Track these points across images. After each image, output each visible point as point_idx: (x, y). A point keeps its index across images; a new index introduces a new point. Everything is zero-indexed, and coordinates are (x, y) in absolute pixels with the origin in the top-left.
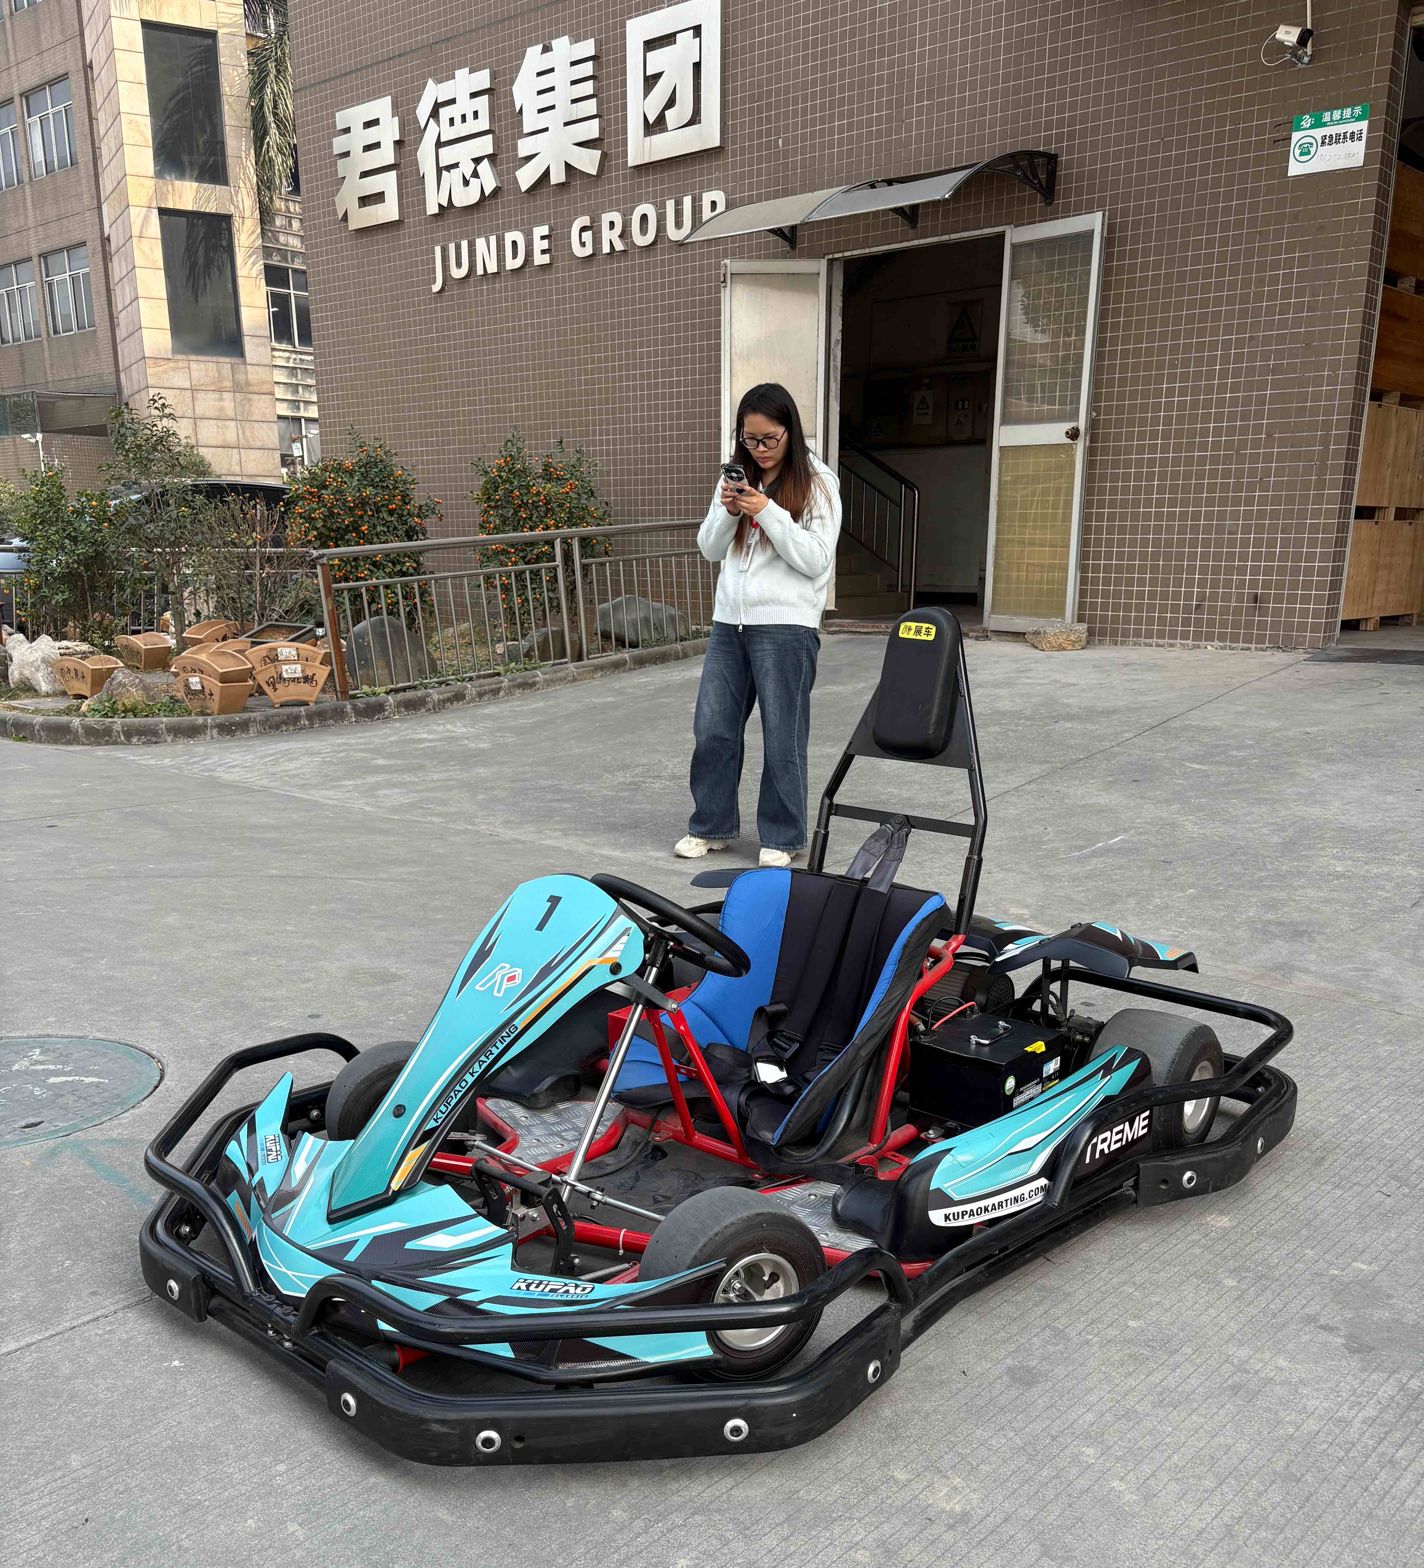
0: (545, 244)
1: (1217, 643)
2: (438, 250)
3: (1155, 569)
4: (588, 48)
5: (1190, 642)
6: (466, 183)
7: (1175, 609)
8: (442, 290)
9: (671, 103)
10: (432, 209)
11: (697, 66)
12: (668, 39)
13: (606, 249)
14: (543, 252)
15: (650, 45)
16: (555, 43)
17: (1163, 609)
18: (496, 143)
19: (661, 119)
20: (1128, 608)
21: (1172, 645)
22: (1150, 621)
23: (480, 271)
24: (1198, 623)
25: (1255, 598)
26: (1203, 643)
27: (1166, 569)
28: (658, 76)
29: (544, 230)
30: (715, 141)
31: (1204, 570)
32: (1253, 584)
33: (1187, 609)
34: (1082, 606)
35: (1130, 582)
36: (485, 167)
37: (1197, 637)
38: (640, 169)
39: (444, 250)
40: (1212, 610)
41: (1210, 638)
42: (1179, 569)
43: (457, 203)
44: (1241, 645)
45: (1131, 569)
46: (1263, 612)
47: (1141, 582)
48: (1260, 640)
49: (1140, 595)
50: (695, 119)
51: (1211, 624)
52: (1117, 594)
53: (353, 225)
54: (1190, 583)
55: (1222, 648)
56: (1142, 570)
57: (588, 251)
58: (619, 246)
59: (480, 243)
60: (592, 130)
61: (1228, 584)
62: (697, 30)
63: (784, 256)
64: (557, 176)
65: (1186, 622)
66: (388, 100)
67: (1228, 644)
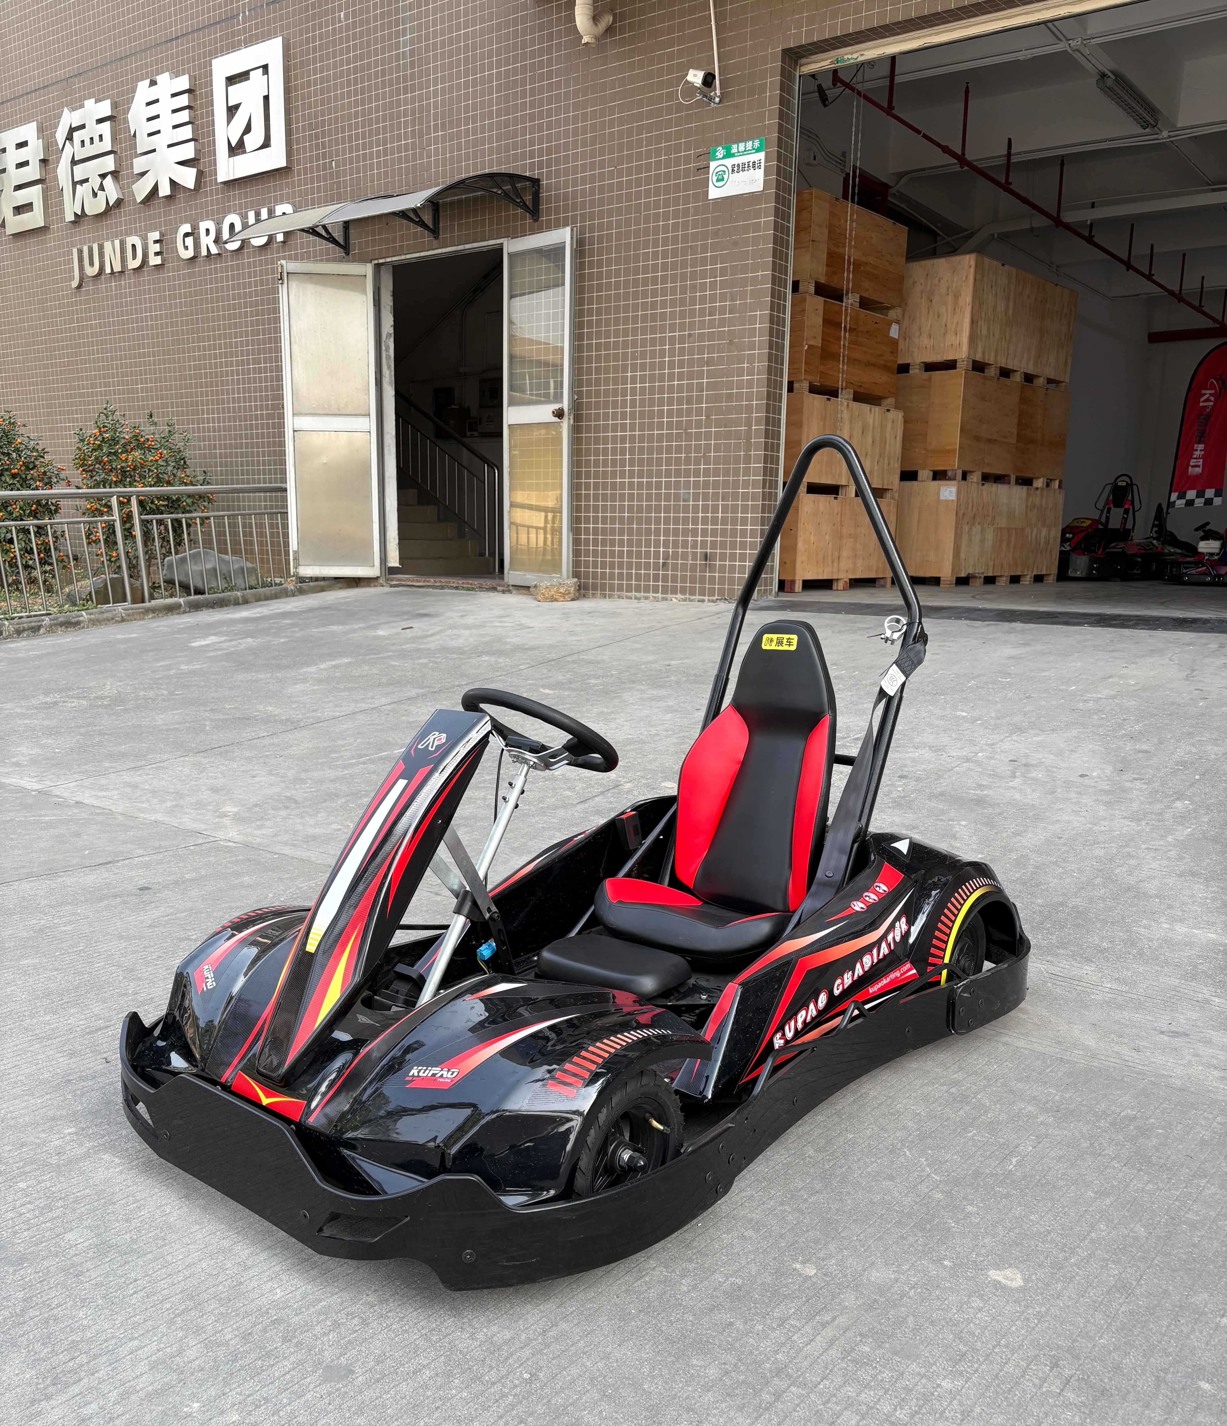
0: (157, 248)
1: (680, 596)
2: (75, 251)
3: (630, 532)
4: (183, 82)
5: (659, 595)
6: (95, 195)
7: (647, 566)
8: (80, 286)
9: (248, 129)
10: (70, 217)
12: (243, 76)
13: (204, 253)
14: (157, 254)
16: (159, 78)
17: (639, 566)
18: (118, 162)
19: (241, 143)
20: (612, 566)
21: (646, 598)
22: (629, 576)
23: (108, 270)
24: (665, 578)
25: (706, 557)
26: (669, 596)
27: (639, 532)
29: (156, 235)
30: (281, 162)
31: (667, 532)
32: (704, 544)
33: (656, 567)
34: (576, 564)
35: (612, 543)
36: (109, 181)
37: (665, 591)
38: (229, 184)
39: (80, 252)
40: (675, 568)
41: (674, 591)
42: (648, 532)
43: (88, 212)
44: (698, 597)
45: (613, 531)
46: (712, 568)
47: (621, 543)
48: (712, 593)
49: (621, 554)
51: (674, 579)
52: (604, 554)
53: (10, 230)
54: (657, 545)
55: (684, 600)
56: (621, 532)
57: (190, 253)
58: (214, 250)
59: (108, 246)
60: (188, 151)
61: (685, 544)
63: (341, 260)
64: (165, 190)
65: (656, 578)
66: (34, 125)
67: (688, 596)
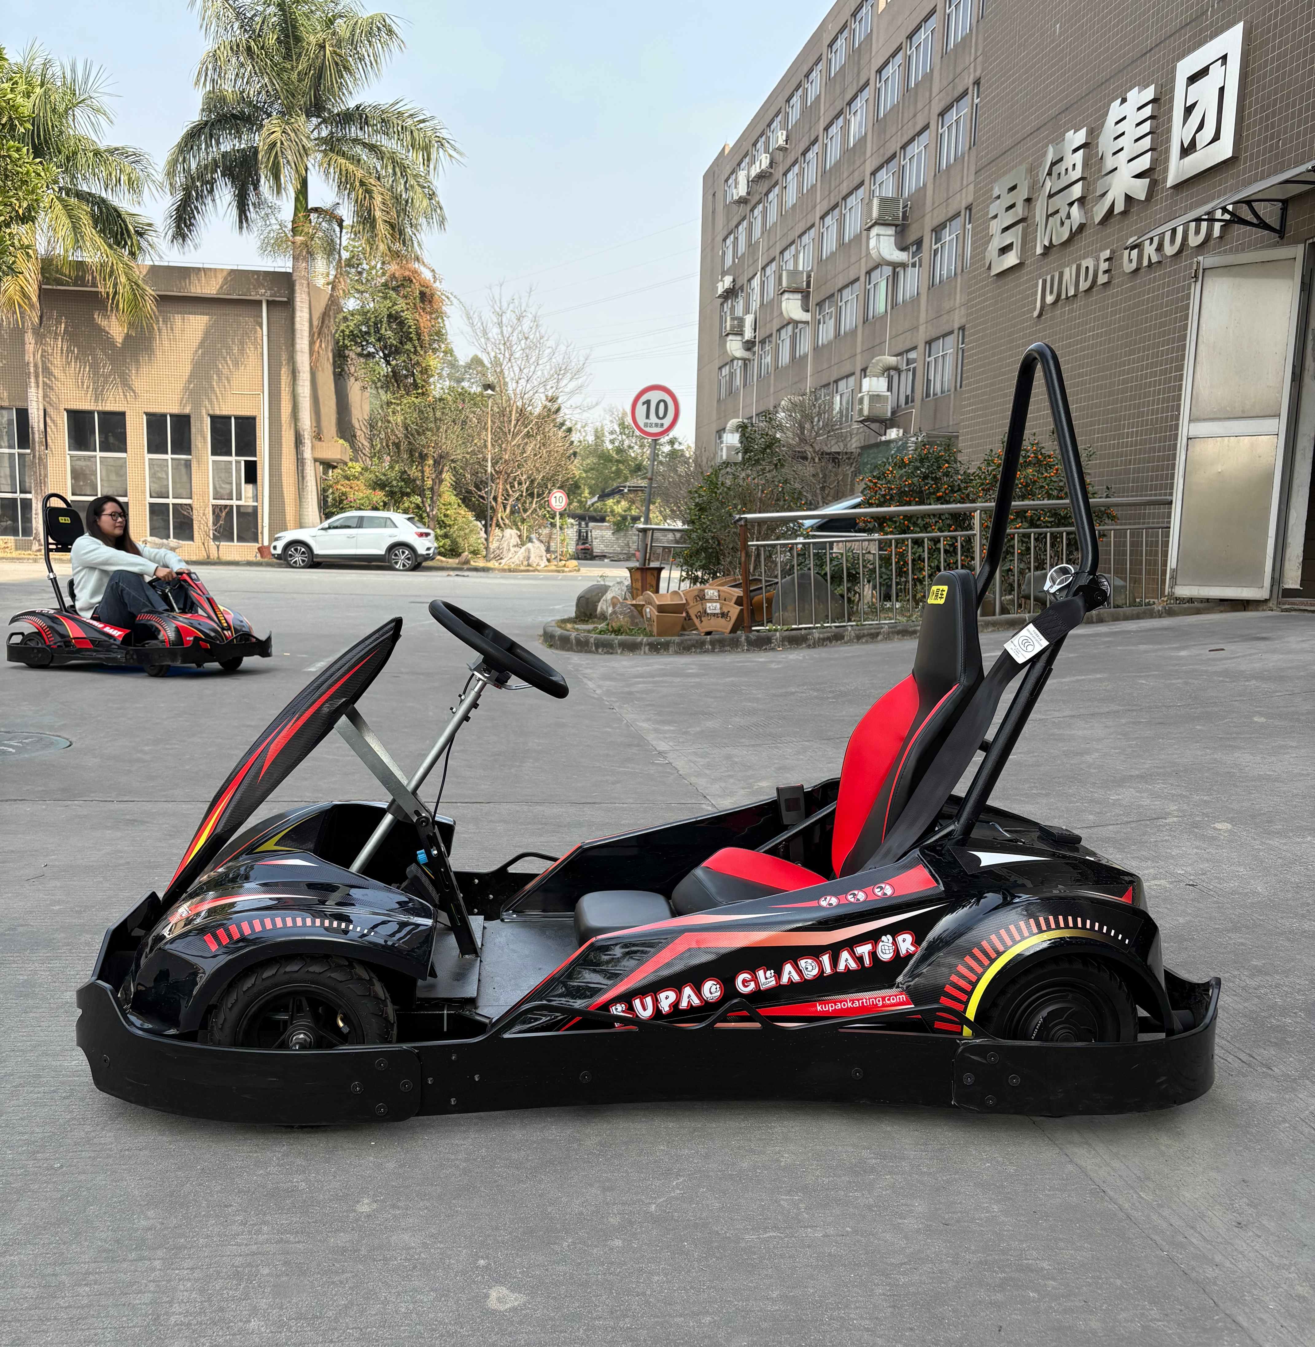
0: (1106, 266)
2: (1040, 281)
4: (1149, 93)
6: (1062, 224)
8: (1040, 315)
9: (1201, 127)
10: (1039, 250)
11: (1222, 90)
12: (1204, 72)
13: (1145, 263)
14: (1105, 272)
15: (1193, 79)
16: (1129, 95)
18: (1084, 188)
19: (1193, 142)
23: (1063, 296)
28: (1194, 105)
29: (1107, 254)
30: (1228, 153)
36: (1075, 209)
38: (1178, 187)
39: (1045, 282)
43: (1055, 242)
50: (1217, 137)
53: (995, 270)
57: (1133, 266)
58: (1154, 259)
59: (1067, 271)
60: (1145, 162)
62: (1224, 58)
63: (1275, 245)
64: (1120, 207)
66: (1025, 166)
